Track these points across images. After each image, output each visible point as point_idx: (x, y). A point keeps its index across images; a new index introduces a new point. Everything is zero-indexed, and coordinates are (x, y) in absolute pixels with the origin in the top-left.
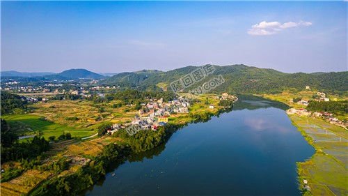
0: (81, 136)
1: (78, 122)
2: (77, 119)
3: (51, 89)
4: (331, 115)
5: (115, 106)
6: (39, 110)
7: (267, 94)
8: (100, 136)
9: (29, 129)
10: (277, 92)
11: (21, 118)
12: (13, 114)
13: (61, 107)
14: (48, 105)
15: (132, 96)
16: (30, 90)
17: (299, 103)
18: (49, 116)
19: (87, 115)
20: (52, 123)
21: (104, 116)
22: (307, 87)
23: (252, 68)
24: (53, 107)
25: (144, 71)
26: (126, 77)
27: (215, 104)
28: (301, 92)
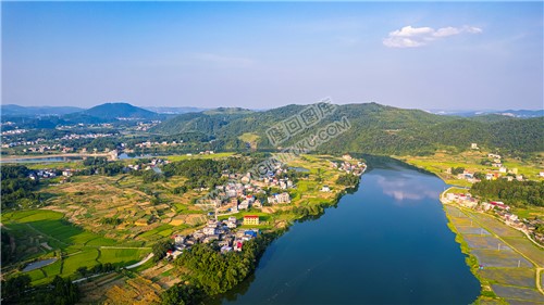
0: (127, 260)
1: (120, 228)
2: (119, 222)
3: (76, 146)
4: (508, 208)
5: (177, 192)
6: (58, 200)
7: (413, 155)
8: (155, 261)
9: (45, 245)
10: (427, 154)
11: (31, 219)
12: (18, 209)
13: (93, 193)
14: (72, 189)
15: (203, 170)
16: (41, 150)
17: (460, 176)
18: (74, 214)
19: (133, 212)
20: (80, 230)
21: (160, 212)
22: (474, 146)
23: (389, 108)
24: (81, 194)
25: (221, 109)
26: (192, 121)
27: (331, 181)
28: (464, 154)
